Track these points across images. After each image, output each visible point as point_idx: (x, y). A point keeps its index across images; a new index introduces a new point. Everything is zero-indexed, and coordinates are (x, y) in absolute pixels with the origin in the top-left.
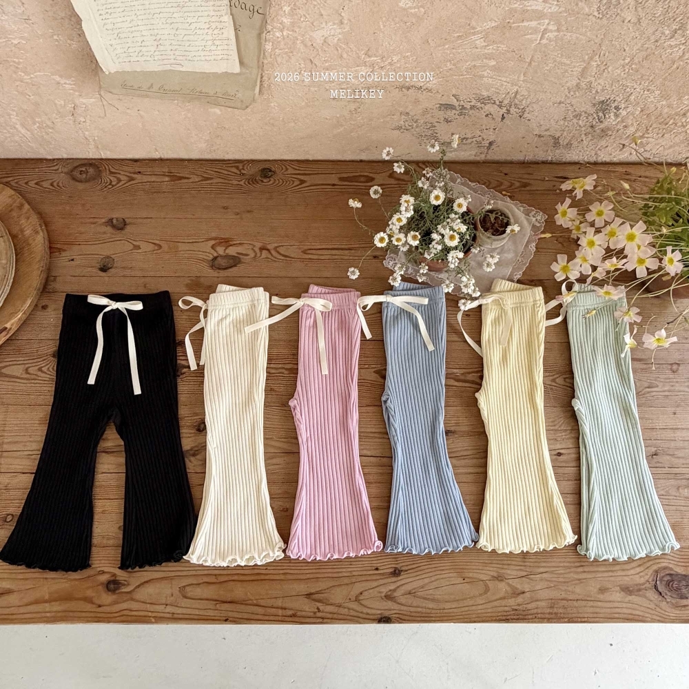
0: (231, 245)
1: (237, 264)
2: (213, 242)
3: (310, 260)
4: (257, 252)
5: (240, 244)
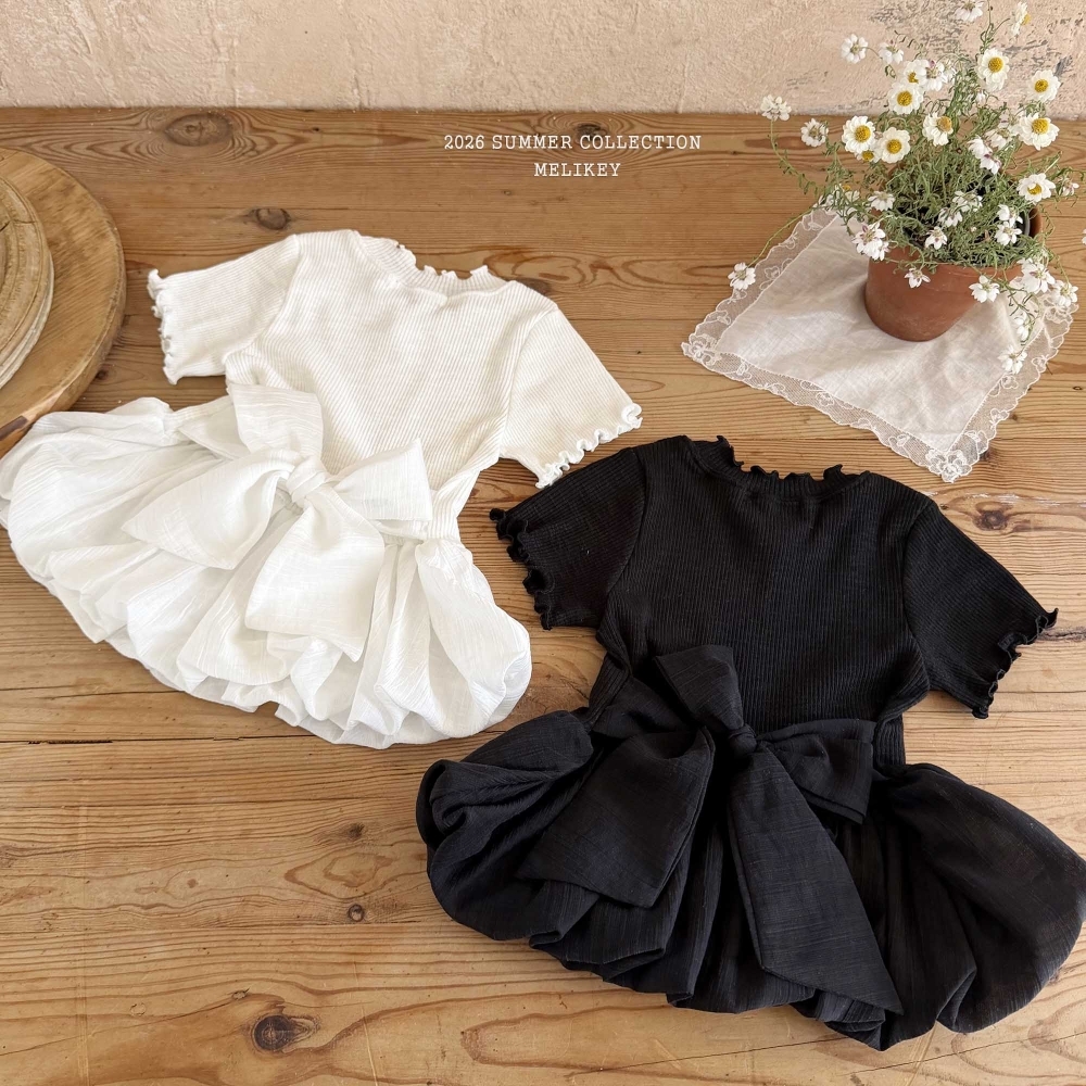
0: (527, 260)
2: (487, 254)
3: (705, 287)
4: (585, 272)
5: (547, 257)
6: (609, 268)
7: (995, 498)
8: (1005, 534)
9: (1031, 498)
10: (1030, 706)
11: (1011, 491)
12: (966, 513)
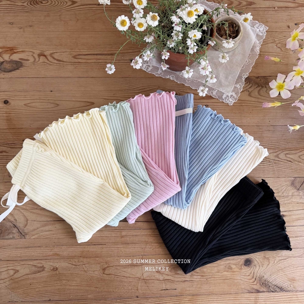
0: (15, 53)
1: (20, 67)
3: (79, 64)
4: (36, 58)
5: (23, 51)
6: (45, 56)
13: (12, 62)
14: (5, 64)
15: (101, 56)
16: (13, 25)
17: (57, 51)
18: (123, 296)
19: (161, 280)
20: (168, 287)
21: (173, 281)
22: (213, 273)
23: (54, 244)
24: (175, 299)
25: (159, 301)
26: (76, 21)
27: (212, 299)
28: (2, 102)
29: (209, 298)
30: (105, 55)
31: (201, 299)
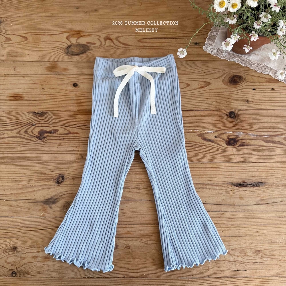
0: (82, 36)
1: (87, 51)
2: (67, 34)
3: (144, 47)
4: (102, 41)
5: (89, 35)
6: (111, 39)
7: (235, 134)
8: (235, 147)
9: (247, 133)
10: (233, 210)
11: (241, 131)
12: (223, 139)
13: (79, 45)
14: (72, 47)
15: (165, 40)
16: (79, 9)
17: (122, 35)
18: (194, 275)
19: (231, 261)
20: (238, 268)
21: (243, 263)
22: (283, 256)
23: (126, 222)
24: (246, 280)
25: (230, 281)
26: (140, 5)
27: (282, 282)
28: (71, 84)
29: (279, 280)
30: (170, 39)
31: (271, 280)
